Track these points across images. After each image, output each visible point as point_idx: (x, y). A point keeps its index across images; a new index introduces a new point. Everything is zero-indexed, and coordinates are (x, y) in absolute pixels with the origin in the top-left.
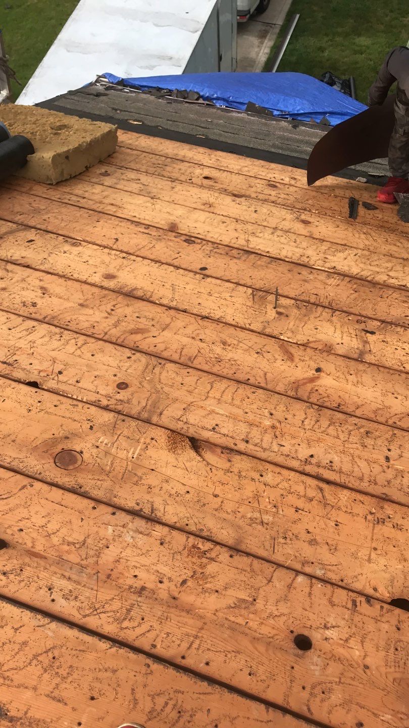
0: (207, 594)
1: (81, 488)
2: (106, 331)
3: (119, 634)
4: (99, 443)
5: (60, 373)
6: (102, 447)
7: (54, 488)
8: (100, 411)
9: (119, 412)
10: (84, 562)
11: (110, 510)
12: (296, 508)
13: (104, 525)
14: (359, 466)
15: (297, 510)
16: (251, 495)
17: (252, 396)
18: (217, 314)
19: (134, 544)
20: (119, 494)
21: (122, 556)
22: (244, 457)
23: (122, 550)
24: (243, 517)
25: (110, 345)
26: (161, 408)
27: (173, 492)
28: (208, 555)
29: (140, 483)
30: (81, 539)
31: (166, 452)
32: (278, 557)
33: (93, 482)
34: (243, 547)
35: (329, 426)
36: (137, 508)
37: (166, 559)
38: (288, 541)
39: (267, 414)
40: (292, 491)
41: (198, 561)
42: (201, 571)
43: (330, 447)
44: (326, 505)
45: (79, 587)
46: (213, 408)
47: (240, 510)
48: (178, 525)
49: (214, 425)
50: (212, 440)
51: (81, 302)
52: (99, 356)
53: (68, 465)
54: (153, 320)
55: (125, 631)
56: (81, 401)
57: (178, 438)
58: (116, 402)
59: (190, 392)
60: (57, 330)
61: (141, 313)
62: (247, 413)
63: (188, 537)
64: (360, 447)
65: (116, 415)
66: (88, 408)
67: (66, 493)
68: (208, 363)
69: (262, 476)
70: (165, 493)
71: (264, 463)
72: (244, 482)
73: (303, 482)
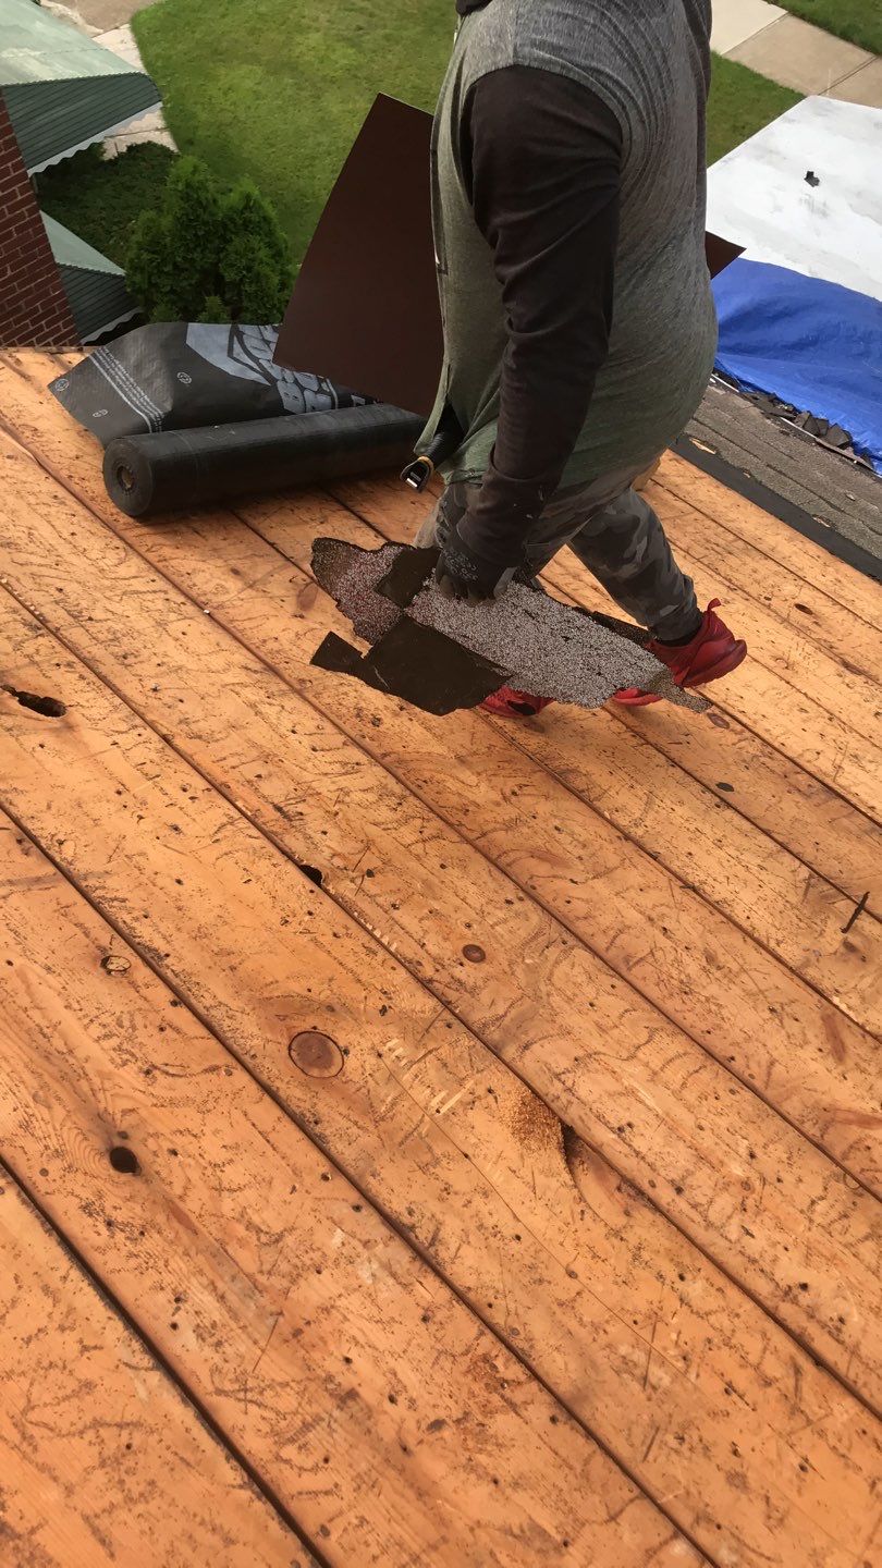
0: (473, 1477)
1: (316, 1123)
2: (486, 828)
3: (269, 1466)
4: (386, 1048)
5: (370, 873)
6: (388, 1060)
7: (267, 1098)
8: (414, 986)
9: (447, 1004)
10: (262, 1279)
11: (354, 1197)
12: (730, 1384)
13: (329, 1223)
15: (729, 1389)
16: (644, 1307)
17: (727, 1098)
18: (720, 892)
19: (372, 1290)
20: (384, 1174)
21: (338, 1303)
22: (660, 1220)
23: (343, 1291)
24: (609, 1346)
25: (483, 860)
26: (532, 1034)
27: (490, 1222)
28: (507, 1392)
29: (432, 1170)
30: (277, 1228)
31: (508, 1131)
32: (651, 1475)
33: (344, 1123)
34: (585, 1413)
35: (866, 1238)
36: (406, 1219)
37: (420, 1355)
38: (685, 1447)
39: (743, 1152)
40: (734, 1341)
41: (483, 1395)
42: (480, 1418)
43: (851, 1287)
44: (796, 1410)
45: (233, 1325)
46: (636, 1085)
47: (608, 1328)
48: (471, 1296)
49: (624, 1122)
50: (607, 1152)
51: (464, 752)
52: (453, 873)
53: (311, 1065)
54: (585, 846)
55: (283, 1466)
56: (386, 948)
57: (542, 1113)
58: (448, 979)
59: (602, 1029)
60: (398, 789)
61: (568, 822)
62: (701, 1128)
63: (482, 1333)
65: (440, 1008)
66: (393, 968)
67: (286, 1121)
68: (662, 984)
69: (682, 1278)
70: (472, 1217)
71: (696, 1253)
72: (639, 1272)
73: (764, 1335)
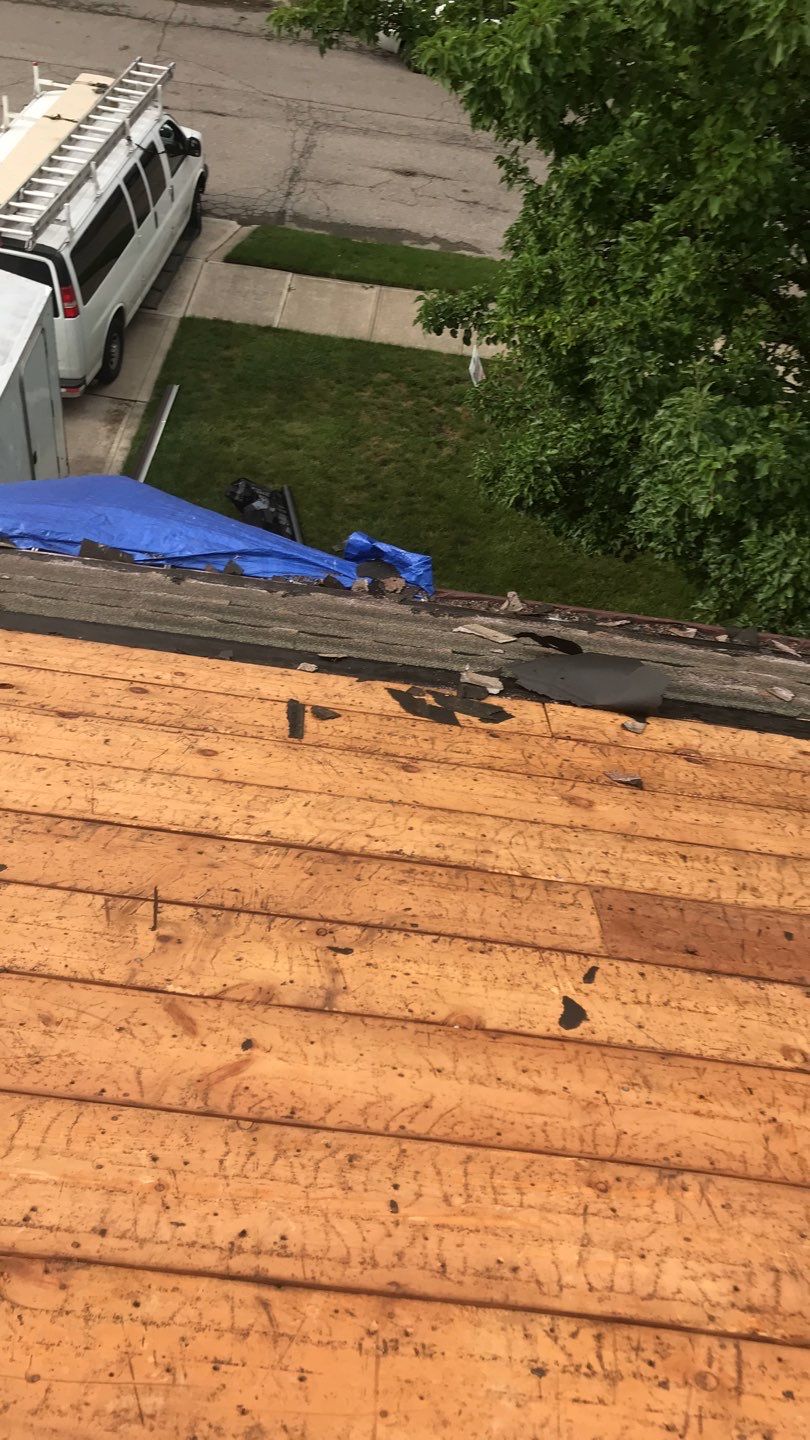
12: (215, 1361)
14: (338, 1234)
15: (217, 1365)
16: (114, 1356)
17: (111, 1127)
18: (31, 959)
22: (96, 1270)
24: (96, 1413)
35: (275, 1160)
39: (145, 1160)
40: (204, 1323)
43: (280, 1206)
44: (277, 1337)
46: (24, 1171)
47: (89, 1399)
49: (27, 1211)
62: (100, 1167)
64: (339, 1193)
68: (12, 1070)
69: (137, 1305)
71: (140, 1273)
72: (97, 1328)
73: (227, 1297)
